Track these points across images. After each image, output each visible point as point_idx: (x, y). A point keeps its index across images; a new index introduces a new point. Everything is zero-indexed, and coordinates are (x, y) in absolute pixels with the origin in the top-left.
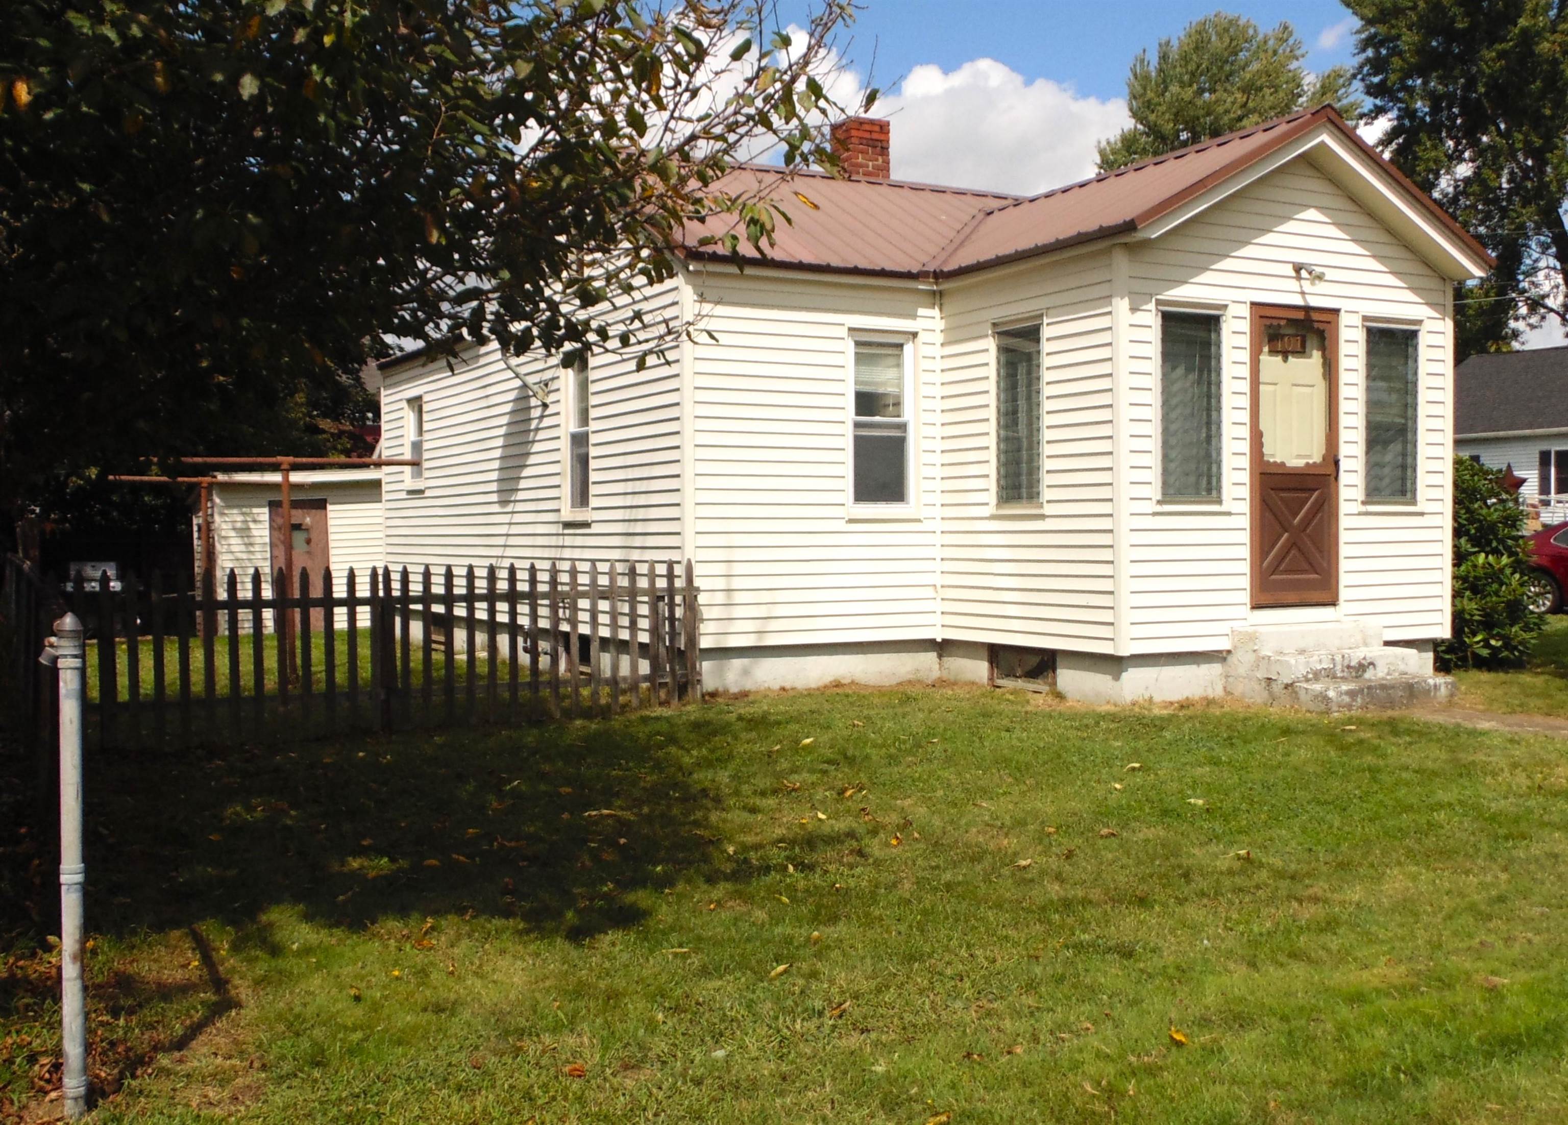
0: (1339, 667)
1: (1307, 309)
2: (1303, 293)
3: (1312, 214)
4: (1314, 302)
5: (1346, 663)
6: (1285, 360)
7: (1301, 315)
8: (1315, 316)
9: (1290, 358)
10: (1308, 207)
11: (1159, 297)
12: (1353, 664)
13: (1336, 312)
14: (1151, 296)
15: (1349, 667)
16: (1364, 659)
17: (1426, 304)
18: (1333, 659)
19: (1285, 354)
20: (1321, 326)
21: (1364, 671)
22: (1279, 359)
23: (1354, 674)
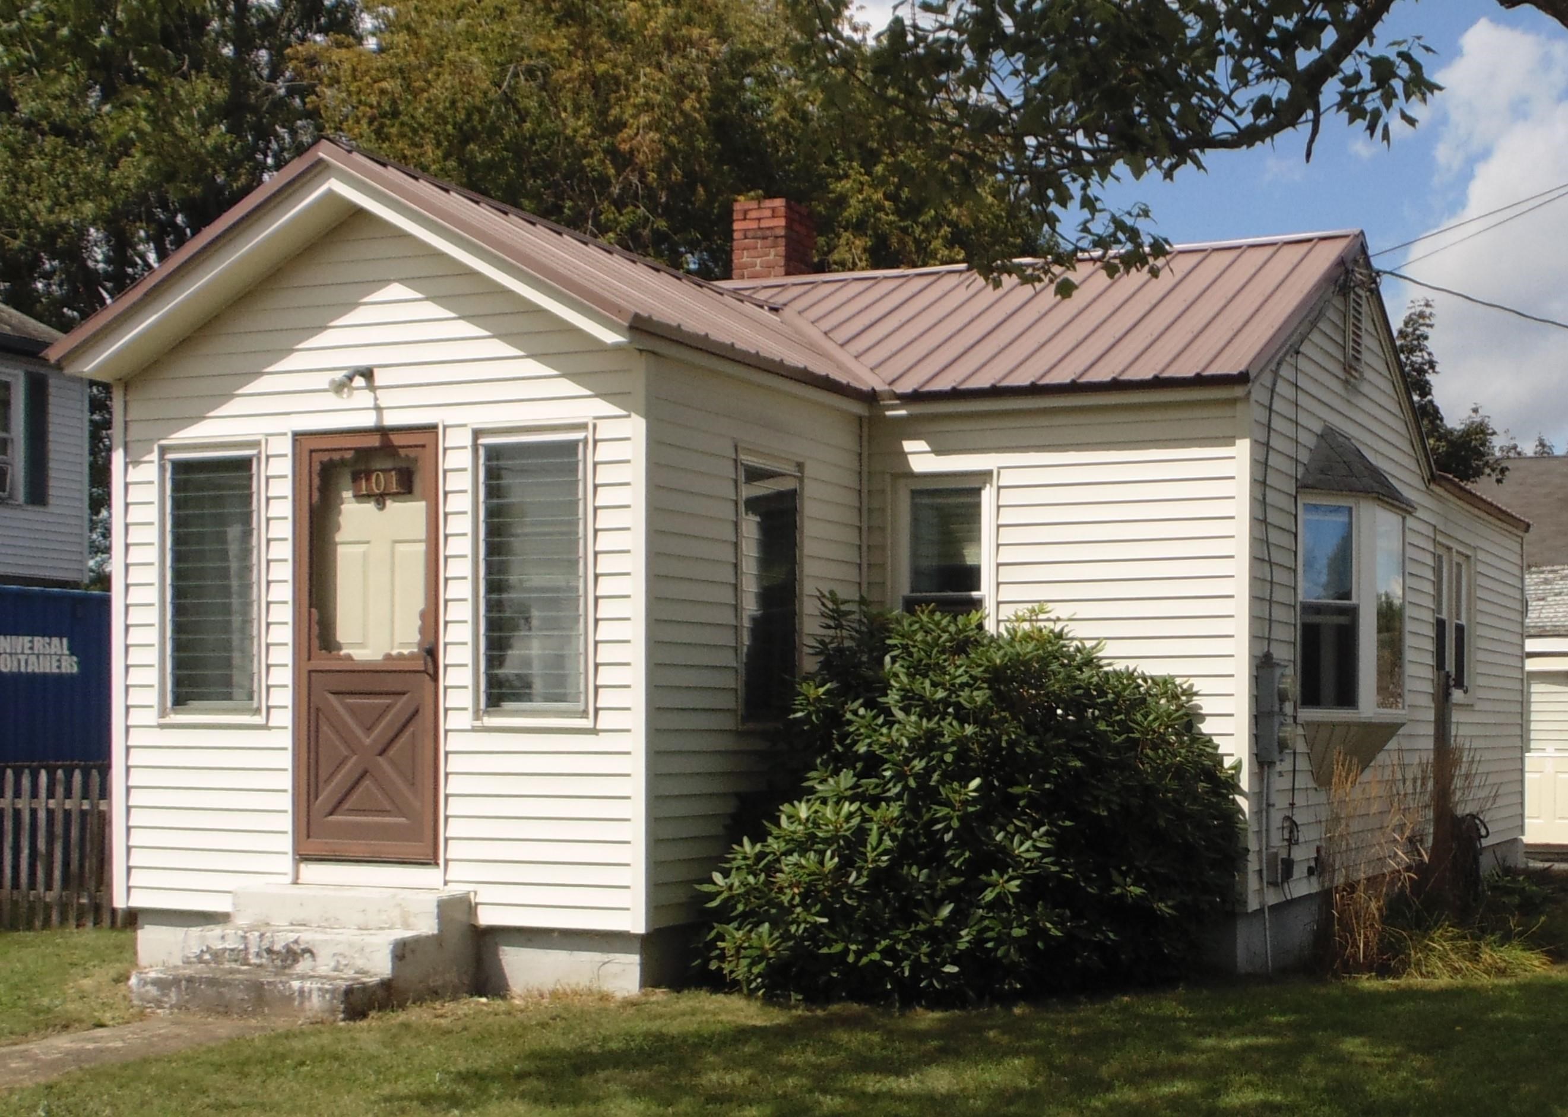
0: (253, 950)
1: (383, 431)
2: (378, 409)
3: (396, 291)
4: (391, 419)
5: (266, 944)
6: (381, 505)
7: (375, 441)
8: (397, 440)
9: (389, 503)
10: (387, 282)
11: (163, 442)
12: (277, 947)
13: (432, 428)
14: (151, 441)
15: (269, 951)
16: (296, 942)
17: (596, 396)
18: (244, 938)
19: (380, 499)
20: (412, 453)
21: (296, 961)
22: (370, 507)
23: (278, 962)
